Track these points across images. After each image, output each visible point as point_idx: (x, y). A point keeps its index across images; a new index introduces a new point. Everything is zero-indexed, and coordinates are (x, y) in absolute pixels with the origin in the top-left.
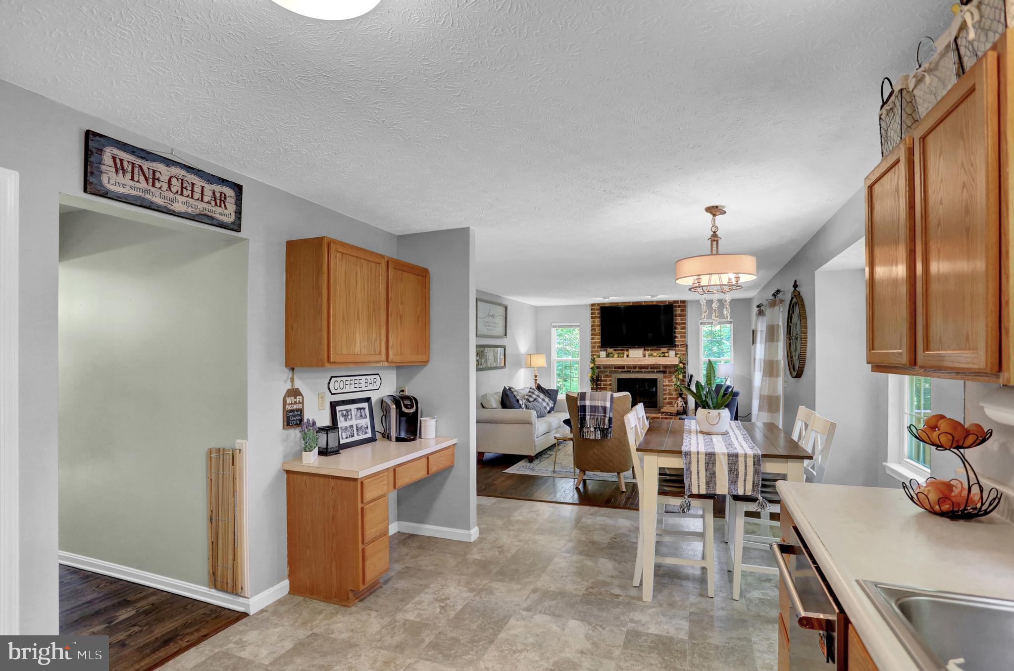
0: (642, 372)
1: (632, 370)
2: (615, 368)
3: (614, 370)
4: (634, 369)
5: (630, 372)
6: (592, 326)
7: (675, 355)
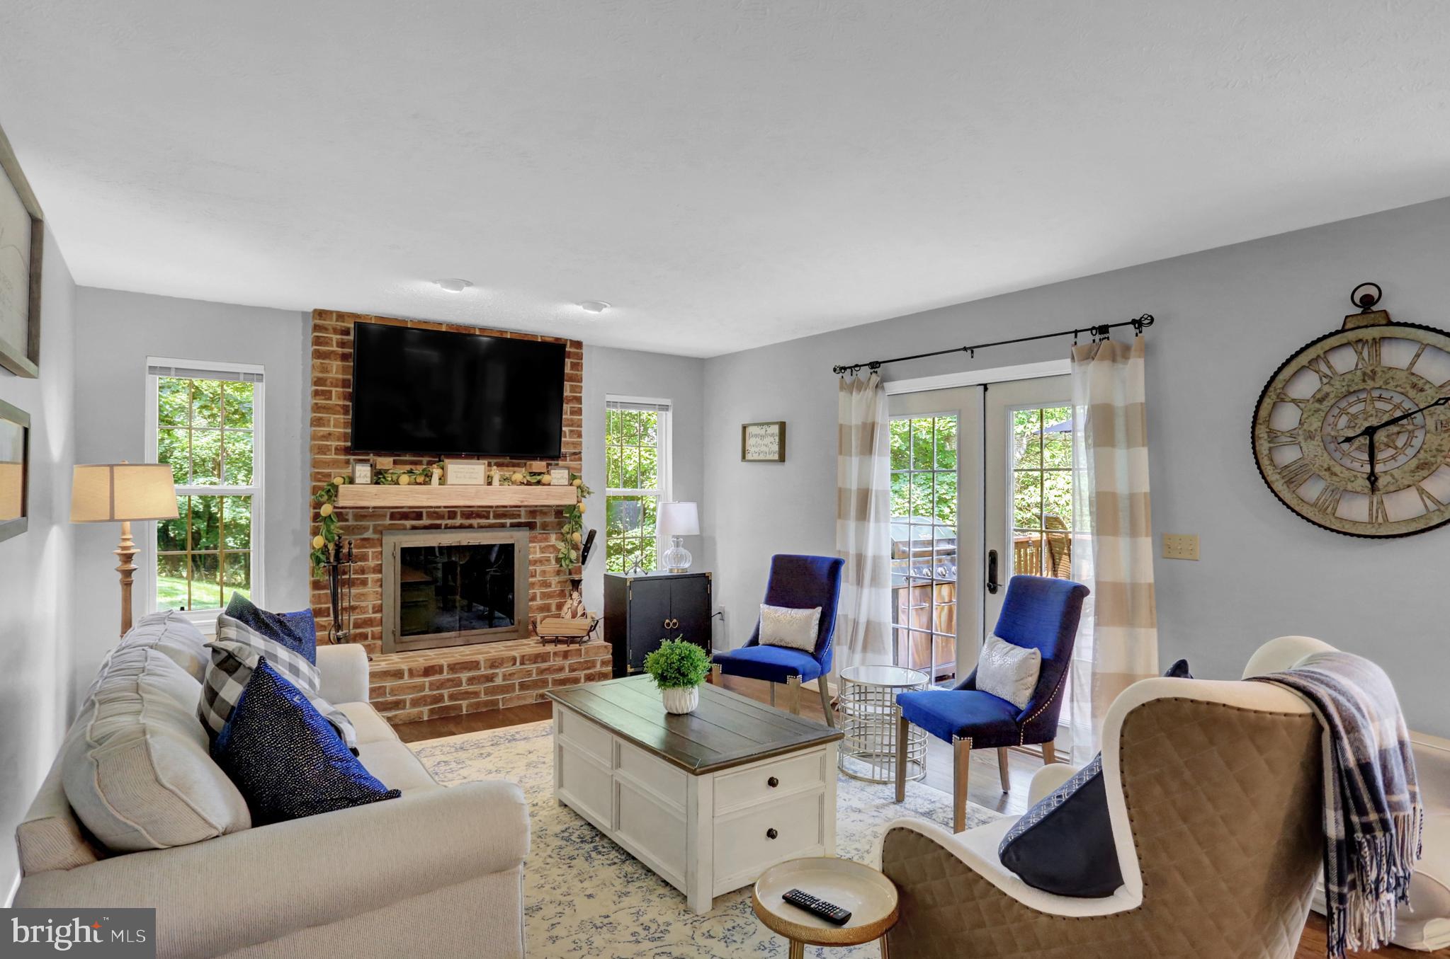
0: (471, 527)
1: (444, 522)
2: (393, 517)
3: (388, 522)
4: (449, 518)
5: (438, 527)
6: (318, 382)
7: (569, 480)
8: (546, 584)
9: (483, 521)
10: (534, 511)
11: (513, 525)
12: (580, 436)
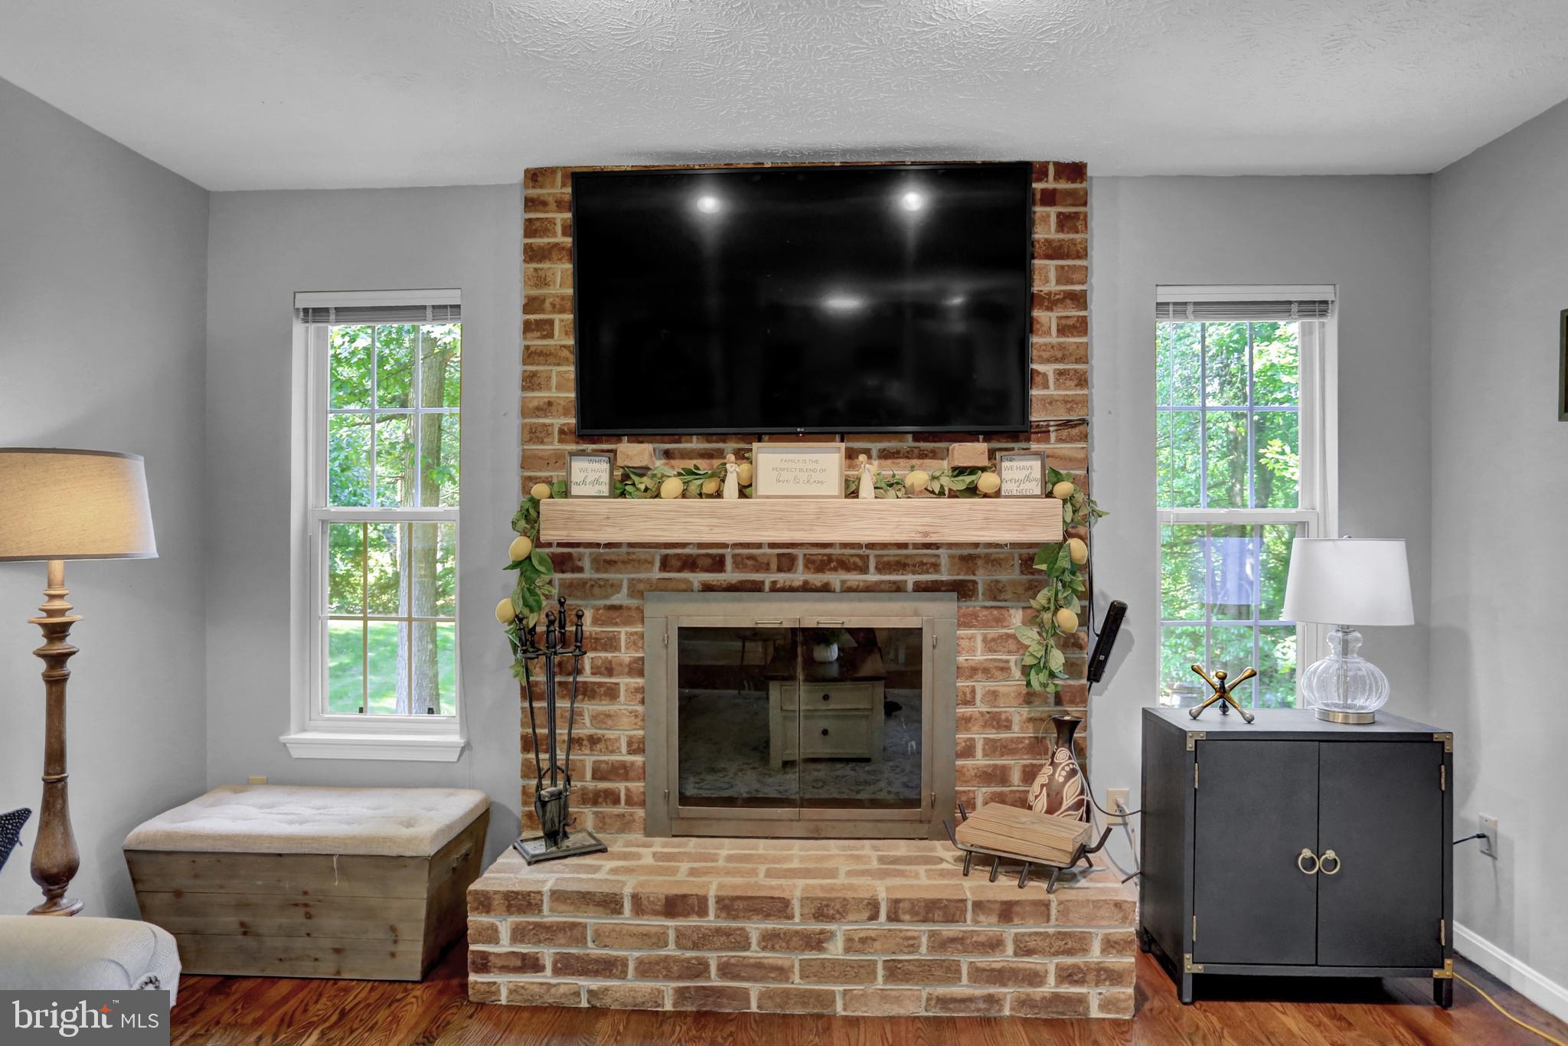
0: (826, 588)
1: (768, 578)
2: (665, 565)
3: (656, 574)
4: (780, 570)
5: (756, 587)
6: (531, 305)
7: (1044, 483)
8: (998, 722)
9: (854, 578)
10: (970, 556)
11: (921, 588)
12: (1083, 381)
